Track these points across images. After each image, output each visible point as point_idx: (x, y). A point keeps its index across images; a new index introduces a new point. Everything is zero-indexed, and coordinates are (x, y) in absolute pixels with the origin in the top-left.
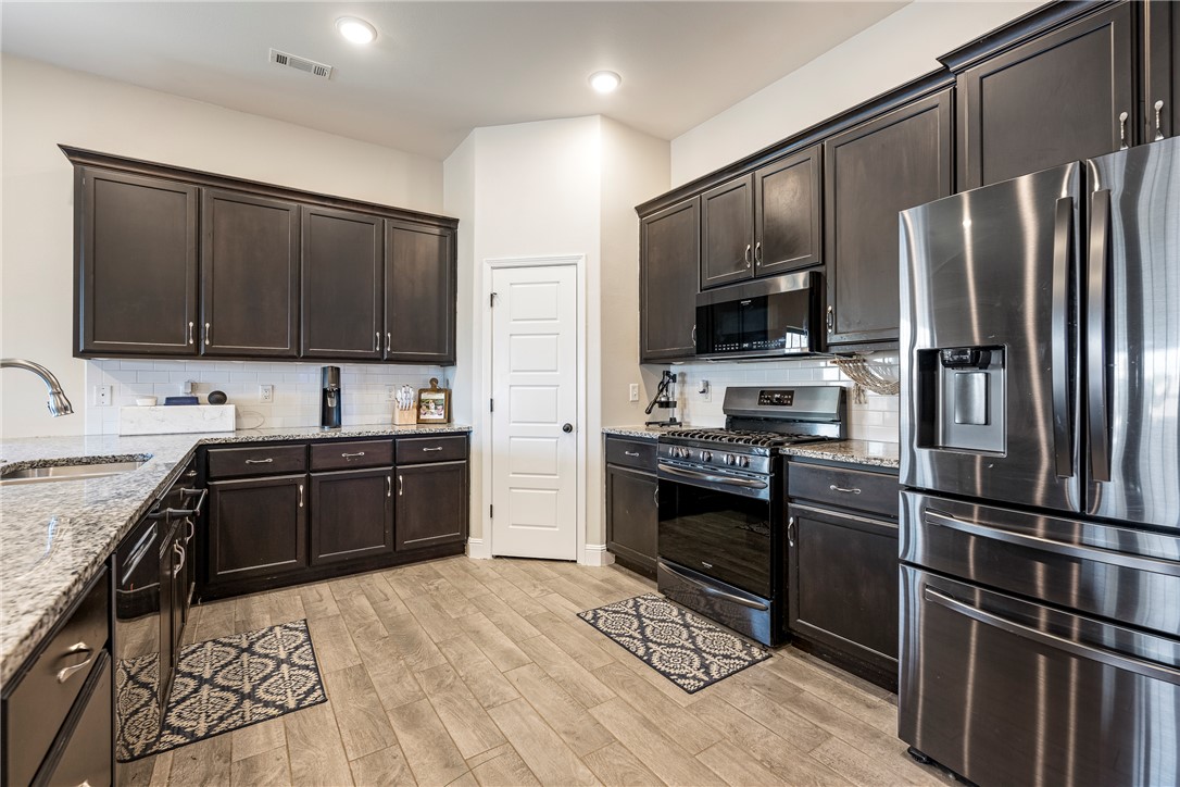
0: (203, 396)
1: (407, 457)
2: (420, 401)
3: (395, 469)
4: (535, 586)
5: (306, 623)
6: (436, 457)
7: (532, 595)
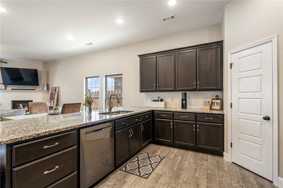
0: (159, 100)
1: (200, 120)
2: (212, 102)
3: (196, 123)
4: (239, 182)
5: (164, 158)
6: (210, 121)
7: (233, 185)
